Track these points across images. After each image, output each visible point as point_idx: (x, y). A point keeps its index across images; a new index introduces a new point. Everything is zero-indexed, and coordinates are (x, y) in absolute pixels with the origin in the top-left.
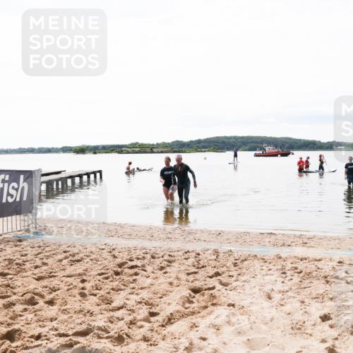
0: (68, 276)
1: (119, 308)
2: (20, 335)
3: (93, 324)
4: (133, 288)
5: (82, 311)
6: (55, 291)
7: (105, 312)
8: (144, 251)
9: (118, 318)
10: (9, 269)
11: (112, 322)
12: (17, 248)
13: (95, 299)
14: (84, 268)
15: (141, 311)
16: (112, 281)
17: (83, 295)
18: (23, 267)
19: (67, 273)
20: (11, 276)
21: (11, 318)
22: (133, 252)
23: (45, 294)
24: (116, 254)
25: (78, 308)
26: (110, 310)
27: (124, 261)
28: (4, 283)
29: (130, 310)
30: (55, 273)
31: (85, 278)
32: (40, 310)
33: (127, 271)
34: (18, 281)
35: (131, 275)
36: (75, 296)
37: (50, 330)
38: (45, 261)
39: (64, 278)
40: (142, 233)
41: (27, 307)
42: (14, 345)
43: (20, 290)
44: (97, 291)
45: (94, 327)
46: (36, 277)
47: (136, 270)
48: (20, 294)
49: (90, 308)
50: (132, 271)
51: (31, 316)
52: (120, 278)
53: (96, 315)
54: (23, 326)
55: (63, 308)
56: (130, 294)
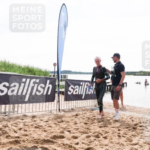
0: (113, 127)
1: (136, 144)
4: (142, 136)
5: (119, 143)
6: (107, 133)
7: (129, 145)
9: (135, 149)
10: (88, 121)
12: (91, 113)
13: (124, 139)
14: (120, 124)
15: (145, 147)
16: (132, 132)
17: (119, 136)
18: (94, 121)
19: (112, 126)
20: (89, 125)
21: (89, 142)
23: (103, 134)
24: (134, 120)
25: (117, 142)
26: (131, 145)
27: (137, 123)
28: (86, 127)
29: (140, 146)
30: (107, 125)
31: (120, 129)
32: (101, 141)
33: (138, 127)
34: (92, 127)
35: (141, 130)
36: (116, 136)
39: (111, 128)
40: (145, 111)
41: (96, 138)
43: (93, 131)
44: (125, 135)
46: (99, 126)
48: (93, 133)
49: (123, 142)
50: (141, 128)
51: (97, 143)
52: (136, 131)
53: (125, 146)
54: (94, 146)
55: (111, 141)
56: (140, 138)
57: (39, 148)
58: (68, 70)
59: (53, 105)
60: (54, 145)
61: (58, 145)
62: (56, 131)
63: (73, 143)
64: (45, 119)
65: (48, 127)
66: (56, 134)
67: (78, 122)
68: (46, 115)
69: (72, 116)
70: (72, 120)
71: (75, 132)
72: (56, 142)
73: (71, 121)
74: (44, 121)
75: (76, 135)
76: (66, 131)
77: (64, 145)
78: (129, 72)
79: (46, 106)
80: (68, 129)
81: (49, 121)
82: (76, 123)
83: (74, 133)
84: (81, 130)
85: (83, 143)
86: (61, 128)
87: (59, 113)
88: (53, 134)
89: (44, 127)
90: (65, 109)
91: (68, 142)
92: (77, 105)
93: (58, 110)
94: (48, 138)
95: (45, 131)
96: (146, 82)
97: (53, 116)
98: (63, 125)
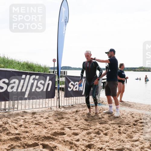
0: (113, 124)
1: (136, 141)
2: (93, 146)
3: (125, 146)
4: (142, 132)
5: (120, 140)
6: (108, 129)
7: (129, 141)
8: (147, 116)
9: (136, 145)
10: (88, 118)
11: (133, 147)
14: (120, 121)
15: (146, 143)
16: (132, 128)
17: (120, 133)
18: (94, 118)
19: (113, 122)
20: (89, 121)
21: (90, 139)
22: (142, 116)
23: (104, 130)
24: (134, 116)
25: (118, 138)
26: (132, 141)
27: (138, 119)
28: (87, 124)
29: (141, 142)
30: (107, 122)
31: (120, 125)
32: (102, 137)
33: (139, 124)
34: (92, 124)
35: (141, 126)
36: (116, 133)
37: (106, 146)
38: (103, 116)
39: (111, 124)
40: (146, 108)
41: (96, 135)
42: (91, 150)
43: (93, 127)
44: (126, 132)
45: (125, 148)
46: (100, 122)
47: (143, 124)
48: (93, 129)
49: (123, 139)
50: (141, 124)
51: (98, 139)
52: (136, 127)
53: (126, 142)
54: (95, 143)
55: (111, 137)
56: (141, 135)
57: (39, 144)
58: (67, 66)
59: (53, 102)
60: (55, 141)
61: (59, 142)
62: (56, 127)
63: (74, 140)
64: (46, 115)
65: (48, 123)
66: (56, 131)
67: (78, 118)
68: (46, 111)
69: (72, 112)
70: (72, 116)
71: (75, 128)
72: (57, 139)
73: (71, 118)
74: (44, 117)
75: (76, 131)
76: (67, 127)
77: (64, 142)
78: (129, 68)
79: (46, 102)
80: (69, 125)
81: (49, 117)
82: (76, 120)
83: (74, 130)
84: (81, 126)
85: (84, 140)
86: (62, 124)
87: (59, 110)
88: (54, 131)
89: (44, 124)
90: (65, 106)
91: (69, 139)
92: (77, 101)
93: (58, 107)
94: (49, 135)
95: (45, 128)
96: (146, 78)
97: (53, 113)
98: (64, 122)
